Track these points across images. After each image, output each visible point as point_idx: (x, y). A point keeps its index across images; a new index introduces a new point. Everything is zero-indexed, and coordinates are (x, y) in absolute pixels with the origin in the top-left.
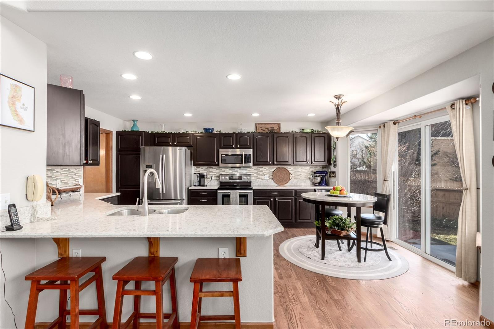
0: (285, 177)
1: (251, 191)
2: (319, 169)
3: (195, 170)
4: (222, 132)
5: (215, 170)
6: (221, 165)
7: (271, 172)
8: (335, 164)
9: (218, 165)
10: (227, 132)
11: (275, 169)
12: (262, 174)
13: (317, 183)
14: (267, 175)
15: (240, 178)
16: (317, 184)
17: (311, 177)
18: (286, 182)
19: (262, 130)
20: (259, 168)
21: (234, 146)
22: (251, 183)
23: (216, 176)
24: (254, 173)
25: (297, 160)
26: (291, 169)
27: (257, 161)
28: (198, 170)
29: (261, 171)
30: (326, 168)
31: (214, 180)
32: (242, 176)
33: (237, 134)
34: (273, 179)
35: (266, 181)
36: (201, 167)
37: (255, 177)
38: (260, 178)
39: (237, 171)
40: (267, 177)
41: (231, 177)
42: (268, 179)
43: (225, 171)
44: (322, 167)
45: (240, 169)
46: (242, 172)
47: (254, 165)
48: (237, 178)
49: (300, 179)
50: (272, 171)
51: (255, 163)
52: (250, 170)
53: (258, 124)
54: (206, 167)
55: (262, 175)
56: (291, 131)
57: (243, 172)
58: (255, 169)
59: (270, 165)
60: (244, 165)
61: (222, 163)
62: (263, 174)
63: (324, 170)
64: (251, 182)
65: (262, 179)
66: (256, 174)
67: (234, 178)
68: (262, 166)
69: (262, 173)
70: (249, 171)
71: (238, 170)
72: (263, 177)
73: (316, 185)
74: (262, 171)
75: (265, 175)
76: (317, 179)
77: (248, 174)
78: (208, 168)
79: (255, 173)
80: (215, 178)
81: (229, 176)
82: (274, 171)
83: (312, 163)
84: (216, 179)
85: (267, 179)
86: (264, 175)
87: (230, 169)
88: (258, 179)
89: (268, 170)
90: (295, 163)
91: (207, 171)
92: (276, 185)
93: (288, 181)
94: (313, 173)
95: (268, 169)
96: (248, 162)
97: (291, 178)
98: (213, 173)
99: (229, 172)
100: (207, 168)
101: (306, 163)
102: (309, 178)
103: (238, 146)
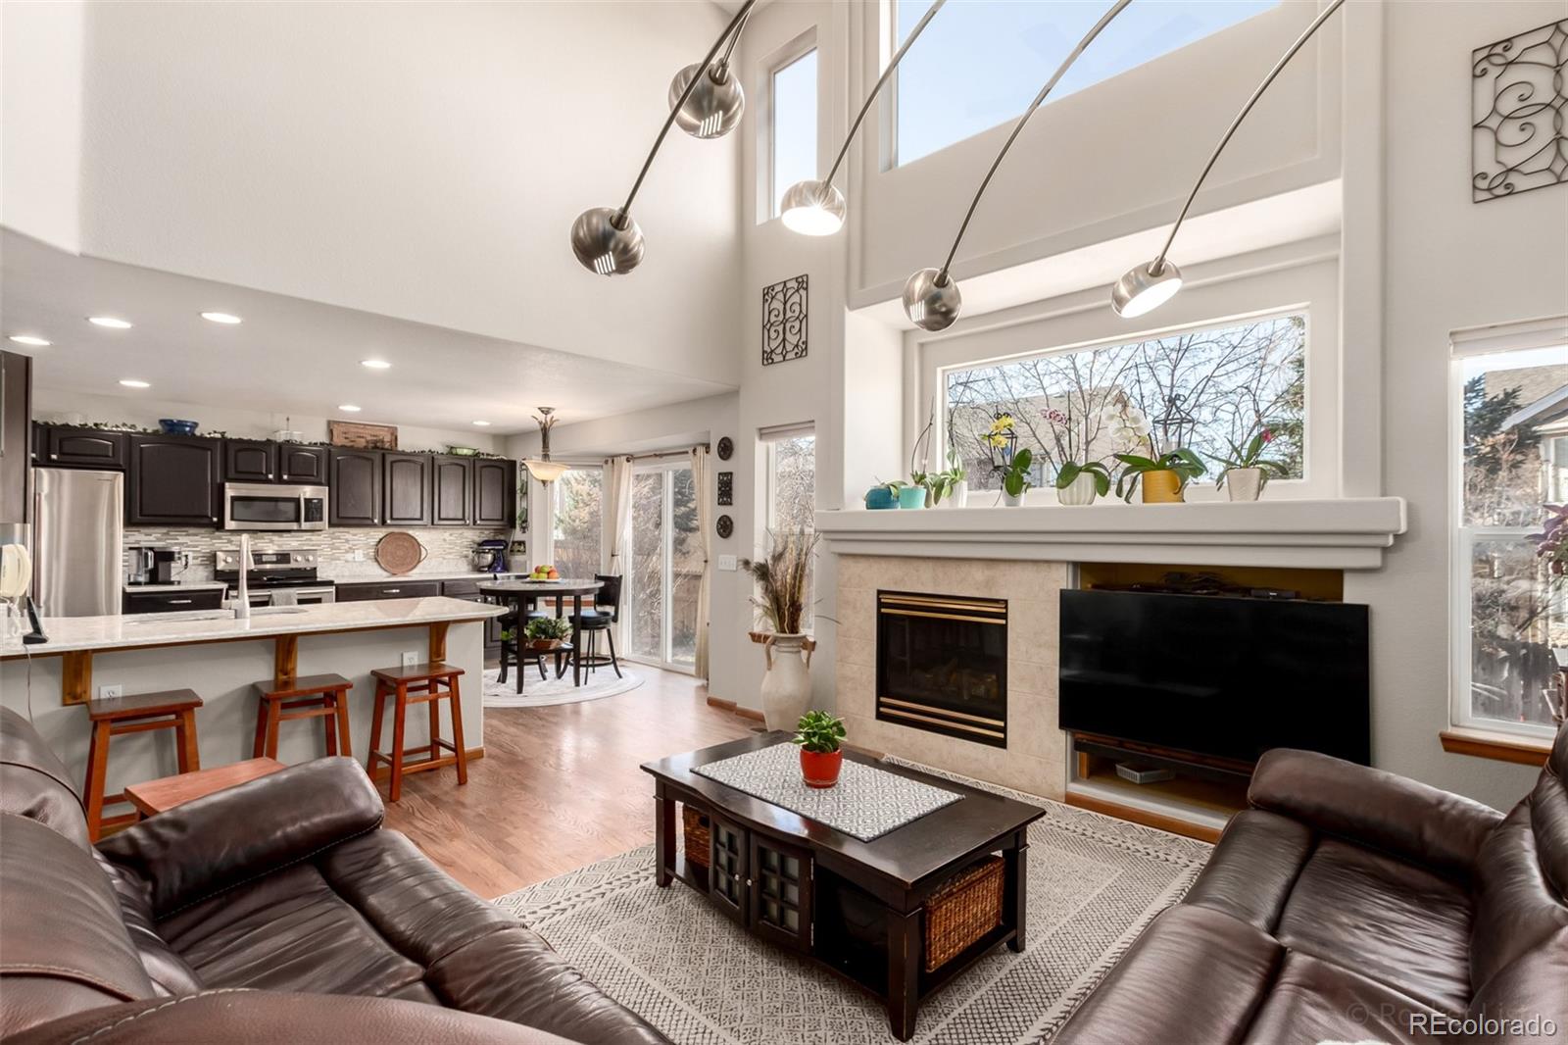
0: (410, 555)
1: (329, 589)
2: (486, 535)
4: (228, 435)
5: (199, 537)
6: (230, 524)
7: (371, 544)
8: (524, 525)
9: (220, 526)
10: (245, 438)
11: (381, 535)
13: (484, 567)
14: (361, 551)
15: (284, 557)
16: (484, 570)
17: (471, 553)
18: (411, 566)
19: (346, 438)
20: (337, 534)
21: (271, 476)
22: (315, 572)
23: (204, 555)
24: (324, 546)
25: (442, 517)
26: (421, 536)
27: (338, 517)
29: (345, 541)
30: (502, 534)
32: (289, 554)
33: (280, 446)
34: (377, 561)
35: (357, 564)
37: (327, 557)
38: (342, 558)
39: (272, 541)
40: (359, 555)
41: (260, 558)
42: (365, 559)
43: (230, 542)
44: (493, 531)
45: (282, 536)
47: (331, 525)
48: (274, 559)
49: (444, 559)
50: (373, 542)
51: (332, 522)
52: (313, 538)
53: (338, 423)
54: (164, 530)
55: (347, 552)
56: (427, 451)
57: (288, 543)
59: (374, 525)
60: (305, 525)
61: (232, 519)
62: (350, 548)
63: (497, 538)
64: (315, 569)
65: (347, 561)
66: (329, 549)
67: (264, 559)
68: (346, 530)
69: (347, 546)
70: (311, 540)
71: (276, 538)
72: (349, 556)
73: (482, 572)
74: (347, 541)
75: (356, 551)
76: (486, 559)
77: (305, 548)
78: (172, 533)
79: (327, 546)
80: (198, 561)
81: (251, 554)
82: (381, 540)
83: (475, 522)
84: (201, 565)
85: (362, 559)
86: (351, 550)
88: (334, 562)
89: (364, 539)
90: (436, 521)
92: (385, 574)
93: (415, 562)
94: (476, 546)
95: (362, 535)
96: (317, 517)
97: (423, 557)
98: (188, 546)
100: (167, 534)
101: (463, 522)
102: (466, 557)
103: (285, 477)
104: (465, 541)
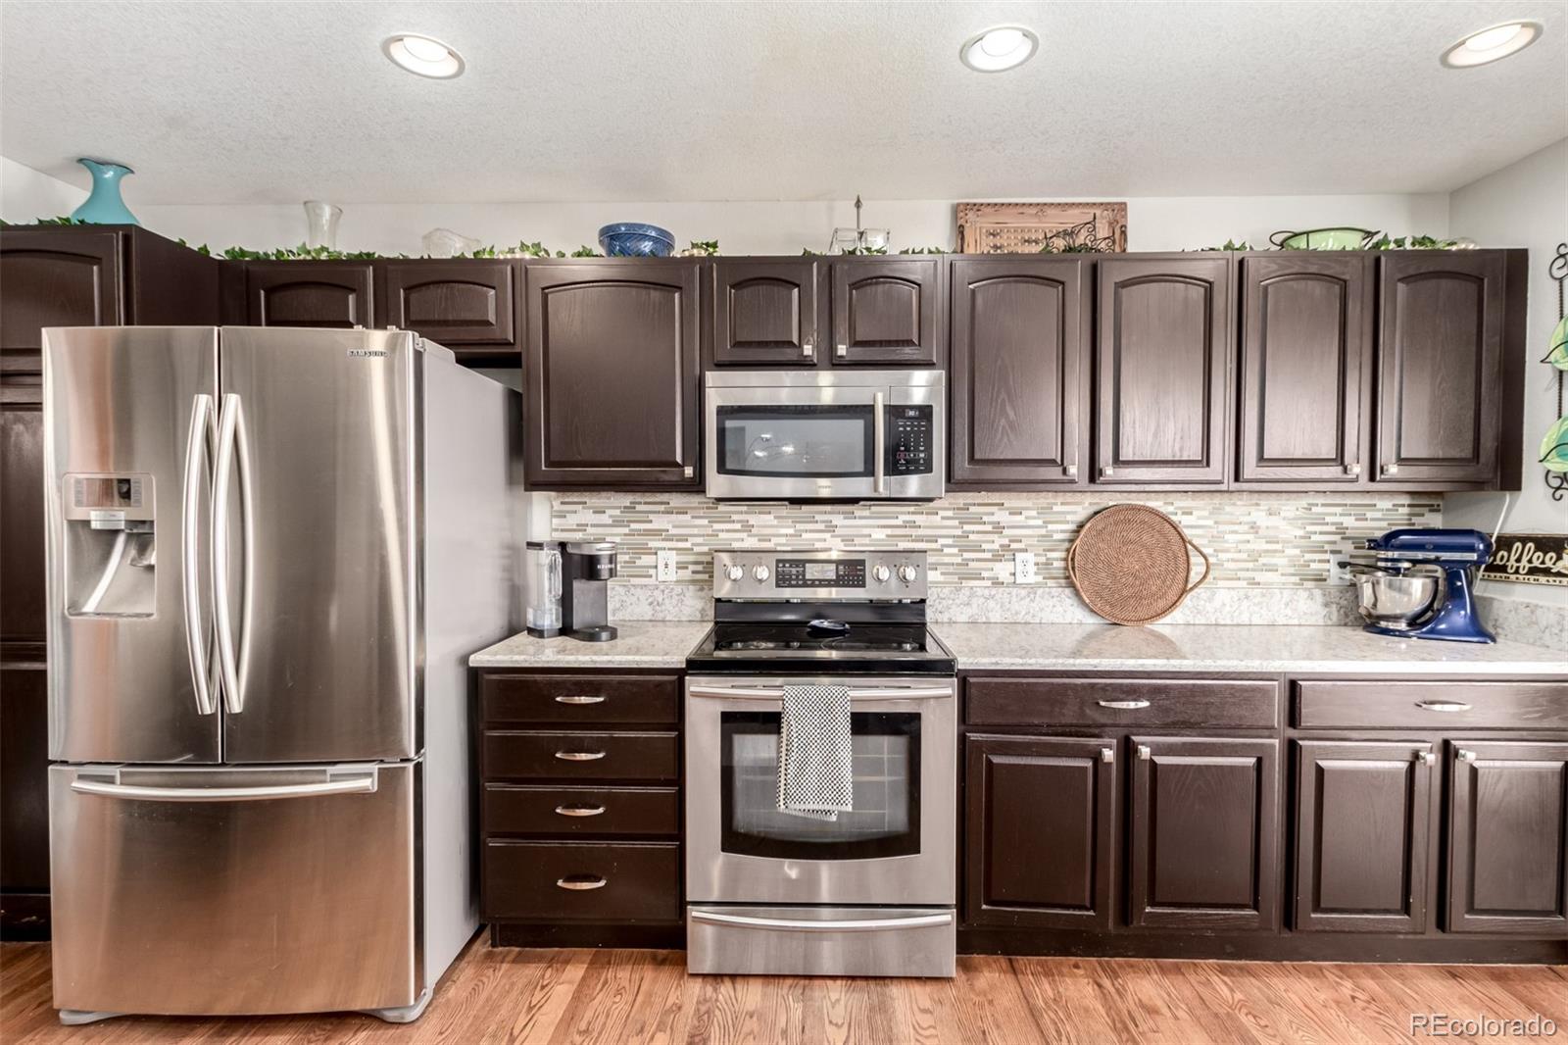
0: (1156, 570)
1: (949, 691)
2: (1385, 513)
3: (555, 521)
4: (721, 252)
5: (687, 517)
6: (717, 484)
7: (1057, 536)
9: (697, 486)
11: (1083, 513)
12: (996, 546)
13: (1396, 618)
14: (1030, 557)
15: (852, 572)
16: (1391, 626)
17: (1335, 570)
18: (1161, 604)
19: (996, 247)
20: (973, 509)
21: (808, 350)
22: (923, 613)
23: (692, 558)
24: (941, 541)
25: (1267, 454)
27: (972, 459)
28: (572, 521)
29: (989, 528)
30: (1434, 509)
31: (678, 589)
32: (862, 562)
33: (829, 264)
34: (1072, 585)
35: (1023, 592)
36: (595, 500)
37: (951, 569)
38: (985, 574)
39: (831, 528)
40: (1027, 570)
41: (790, 571)
42: (1040, 578)
43: (747, 528)
44: (1406, 500)
45: (851, 515)
46: (866, 531)
47: (953, 483)
48: (832, 576)
49: (1253, 582)
50: (1061, 530)
51: (958, 474)
52: (919, 519)
54: (626, 499)
55: (997, 557)
57: (869, 531)
58: (950, 513)
59: (1065, 484)
60: (884, 484)
61: (722, 469)
62: (1005, 548)
63: (1420, 523)
64: (923, 601)
65: (997, 583)
66: (955, 550)
67: (812, 572)
68: (995, 497)
69: (998, 541)
70: (914, 525)
71: (838, 520)
72: (1002, 570)
73: (1386, 632)
74: (998, 528)
75: (1019, 556)
76: (1407, 592)
77: (902, 545)
78: (639, 508)
79: (950, 541)
80: (686, 574)
81: (773, 558)
82: (1081, 526)
83: (1374, 471)
84: (693, 582)
85: (1032, 579)
86: (1007, 553)
87: (786, 510)
88: (965, 583)
89: (1039, 522)
90: (1250, 468)
91: (634, 526)
93: (1171, 598)
94: (1348, 548)
95: (1034, 513)
96: (916, 461)
97: (1194, 578)
98: (667, 539)
99: (780, 531)
100: (630, 509)
101: (1335, 471)
102: (1320, 579)
103: (842, 350)
104: (1321, 533)
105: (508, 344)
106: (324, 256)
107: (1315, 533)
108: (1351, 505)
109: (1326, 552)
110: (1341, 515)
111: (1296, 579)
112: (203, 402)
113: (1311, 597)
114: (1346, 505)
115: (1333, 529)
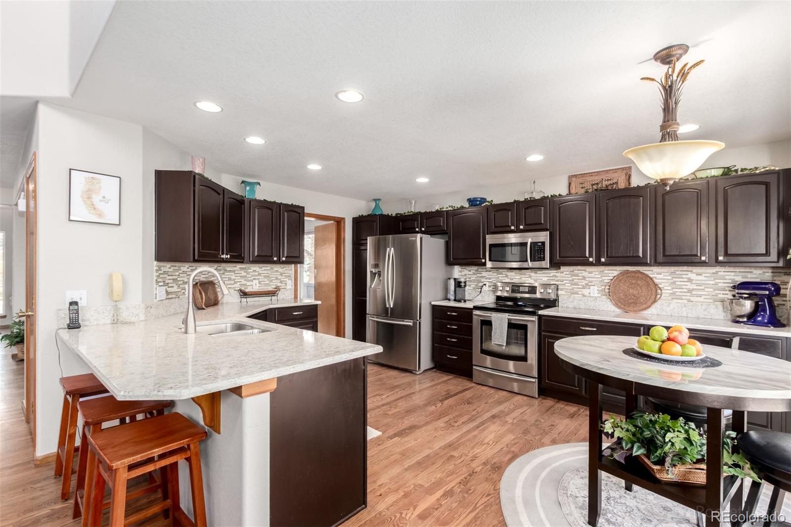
0: (643, 294)
1: (535, 319)
3: (460, 273)
5: (491, 273)
6: (488, 263)
7: (605, 281)
9: (485, 264)
11: (616, 273)
12: (584, 284)
13: (741, 316)
14: (596, 288)
15: (533, 289)
18: (645, 306)
19: (582, 188)
20: (575, 272)
21: (512, 228)
22: (556, 303)
23: (492, 284)
24: (565, 282)
26: (660, 275)
27: (560, 257)
28: (463, 273)
29: (581, 278)
31: (488, 292)
32: (536, 287)
34: (610, 298)
35: (592, 299)
36: (469, 268)
37: (568, 291)
38: (580, 293)
40: (594, 291)
41: (515, 288)
42: (600, 295)
43: (507, 276)
45: (536, 273)
46: (541, 278)
48: (527, 290)
49: (689, 301)
50: (607, 280)
51: (553, 262)
52: (557, 274)
53: (575, 176)
55: (584, 288)
58: (568, 273)
60: (530, 264)
61: (491, 260)
62: (587, 284)
64: (557, 300)
65: (584, 296)
66: (569, 285)
67: (521, 289)
69: (584, 282)
71: (533, 274)
72: (586, 292)
74: (584, 278)
75: (591, 287)
77: (551, 282)
78: (479, 270)
79: (568, 282)
80: (490, 289)
81: (511, 285)
82: (614, 278)
83: (717, 259)
84: (492, 291)
85: (597, 295)
86: (587, 286)
87: (517, 271)
88: (572, 295)
89: (600, 276)
91: (478, 275)
92: (618, 311)
93: (649, 304)
95: (597, 273)
96: (540, 257)
97: (659, 297)
98: (486, 279)
99: (516, 278)
100: (477, 270)
101: (697, 259)
103: (522, 227)
104: (723, 283)
105: (445, 231)
106: (412, 213)
107: (720, 283)
108: (739, 272)
109: (726, 290)
110: (733, 276)
111: (712, 301)
112: (388, 249)
113: (717, 307)
114: (736, 272)
115: (730, 281)
